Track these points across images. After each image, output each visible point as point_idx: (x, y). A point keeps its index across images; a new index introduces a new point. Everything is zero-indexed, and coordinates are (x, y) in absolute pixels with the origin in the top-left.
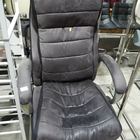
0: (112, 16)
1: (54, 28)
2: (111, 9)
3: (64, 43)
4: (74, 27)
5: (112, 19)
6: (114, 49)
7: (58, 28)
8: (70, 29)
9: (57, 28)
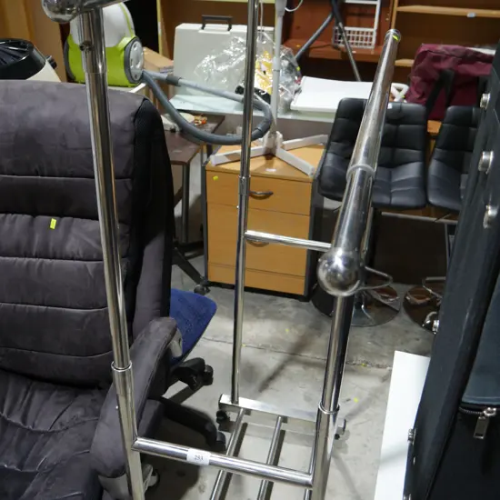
0: (436, 156)
1: (6, 212)
2: (434, 127)
3: (34, 260)
4: (65, 219)
5: (434, 166)
6: (428, 279)
7: (19, 216)
8: (53, 223)
9: (15, 215)
